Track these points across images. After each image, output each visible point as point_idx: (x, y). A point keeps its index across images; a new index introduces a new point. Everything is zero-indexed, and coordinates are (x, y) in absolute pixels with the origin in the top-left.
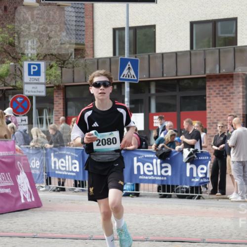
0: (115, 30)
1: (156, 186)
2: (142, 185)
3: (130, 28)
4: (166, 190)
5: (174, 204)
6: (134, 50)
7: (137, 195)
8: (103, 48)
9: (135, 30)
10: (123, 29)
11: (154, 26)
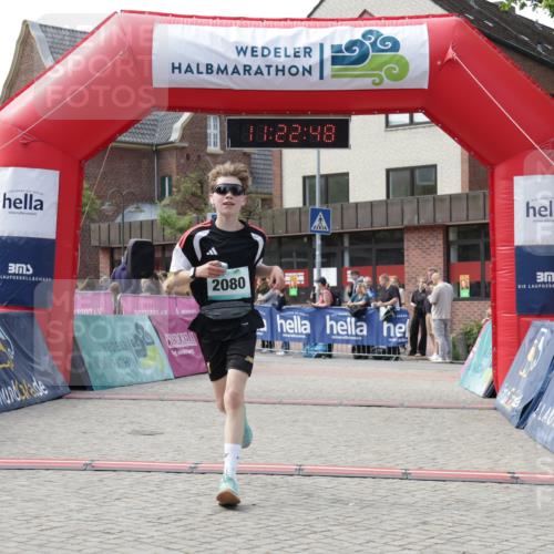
0: (304, 178)
1: (350, 346)
2: (335, 346)
3: (322, 176)
4: (362, 350)
5: (369, 367)
6: (326, 199)
7: (330, 356)
8: (292, 197)
9: (326, 178)
10: (314, 177)
11: (347, 174)
